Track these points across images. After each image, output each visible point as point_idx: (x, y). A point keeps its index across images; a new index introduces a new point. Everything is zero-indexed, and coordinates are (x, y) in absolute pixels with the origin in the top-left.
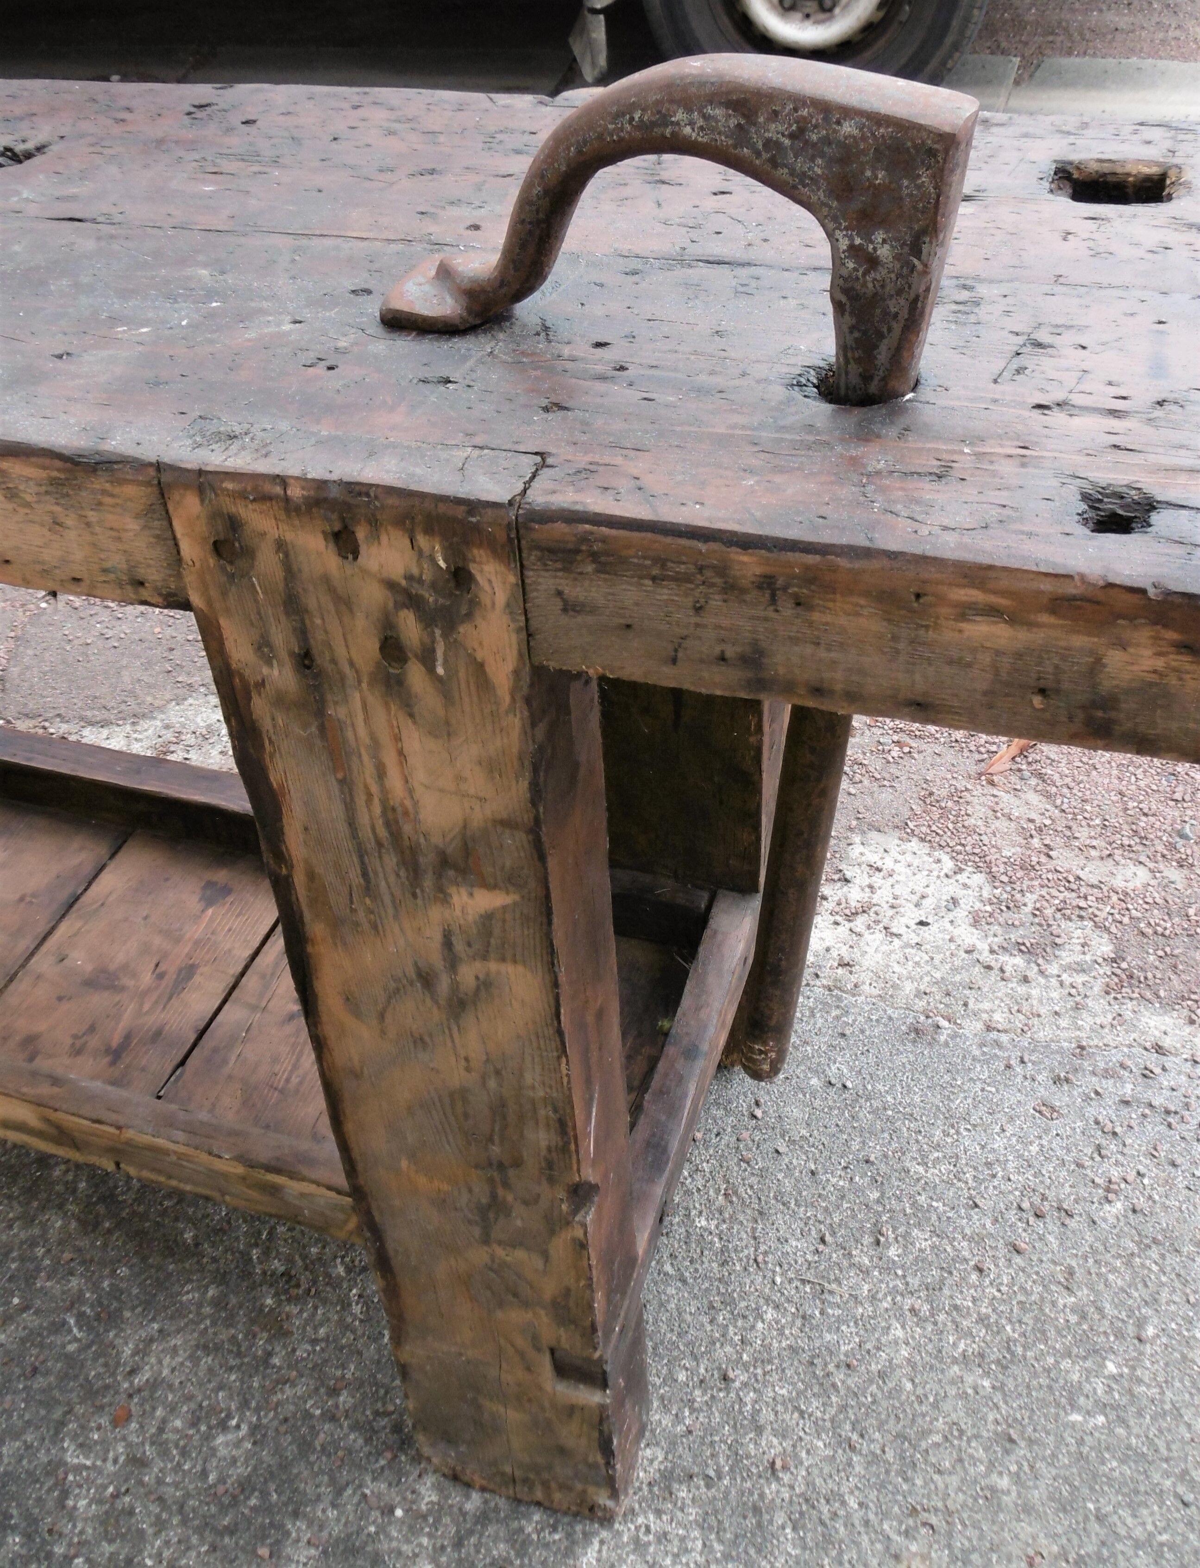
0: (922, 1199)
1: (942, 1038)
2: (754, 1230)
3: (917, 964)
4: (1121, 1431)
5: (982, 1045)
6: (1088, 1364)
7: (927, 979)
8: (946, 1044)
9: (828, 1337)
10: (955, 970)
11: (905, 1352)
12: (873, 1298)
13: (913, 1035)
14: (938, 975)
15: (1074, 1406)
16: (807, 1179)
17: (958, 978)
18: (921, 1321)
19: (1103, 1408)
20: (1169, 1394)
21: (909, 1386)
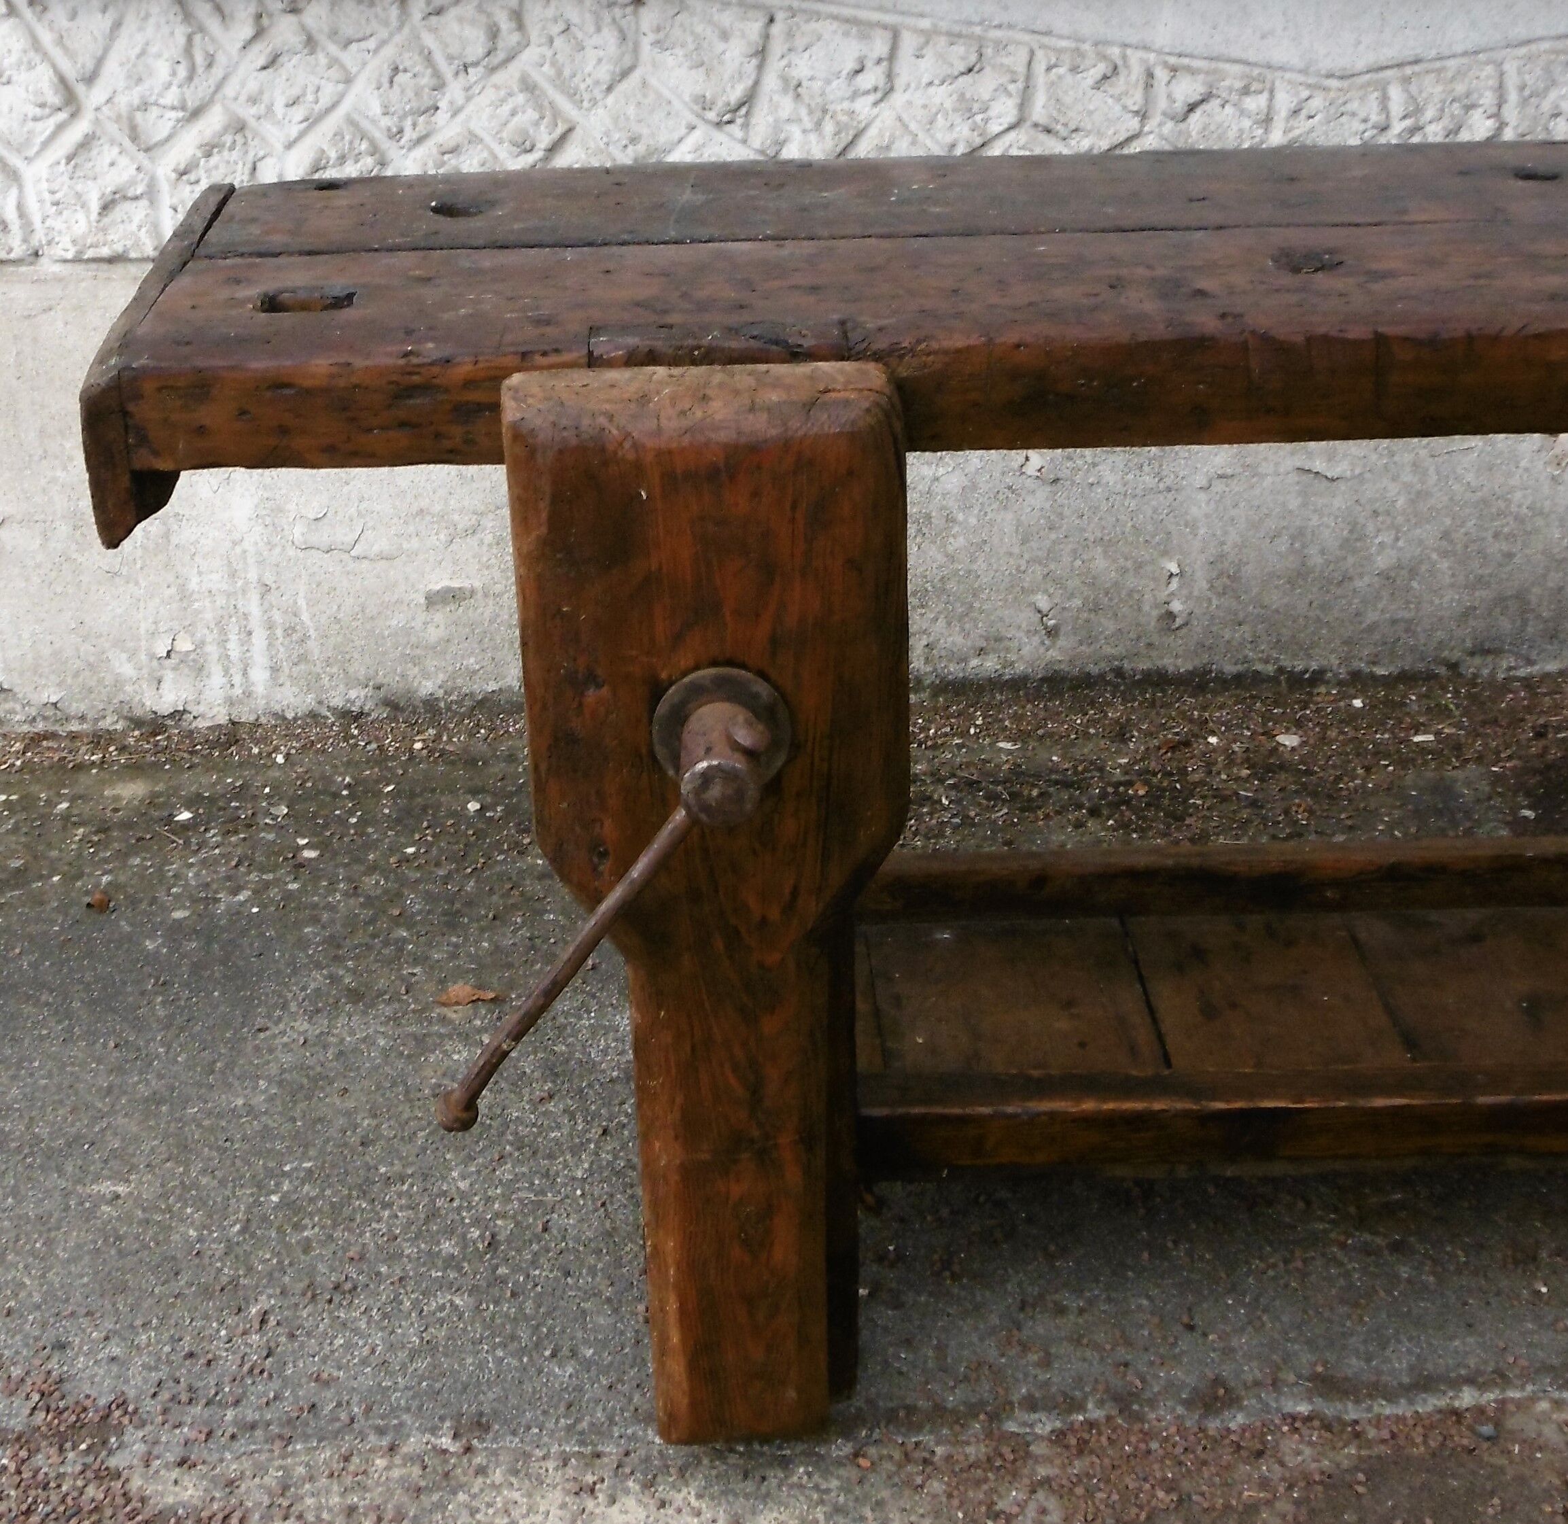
0: (452, 1275)
1: (448, 1424)
2: (613, 1221)
3: (489, 1505)
4: (271, 1164)
5: (401, 1424)
6: (295, 1197)
7: (475, 1490)
8: (442, 1419)
9: (524, 1169)
10: (441, 1506)
11: (455, 1174)
12: (489, 1200)
13: (484, 1420)
14: (462, 1497)
15: (310, 1171)
16: (572, 1268)
17: (435, 1497)
18: (444, 1194)
19: (284, 1174)
20: (228, 1193)
21: (448, 1156)
